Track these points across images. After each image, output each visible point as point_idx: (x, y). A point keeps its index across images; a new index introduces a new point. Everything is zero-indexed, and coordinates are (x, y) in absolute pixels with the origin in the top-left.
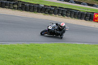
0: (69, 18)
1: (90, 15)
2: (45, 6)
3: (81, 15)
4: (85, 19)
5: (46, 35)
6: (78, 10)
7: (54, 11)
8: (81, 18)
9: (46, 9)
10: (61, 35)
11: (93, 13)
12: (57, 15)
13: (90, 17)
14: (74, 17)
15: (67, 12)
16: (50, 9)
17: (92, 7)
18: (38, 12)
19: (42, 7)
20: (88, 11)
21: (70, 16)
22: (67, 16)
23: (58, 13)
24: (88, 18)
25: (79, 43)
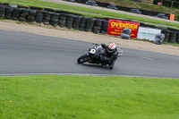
0: (64, 28)
1: (103, 22)
2: (19, 7)
3: (86, 23)
4: (94, 31)
5: (87, 63)
6: (80, 15)
7: (36, 15)
8: (85, 29)
9: (22, 12)
10: (111, 63)
11: (108, 19)
12: (42, 24)
13: (102, 26)
14: (73, 27)
15: (59, 19)
16: (29, 12)
17: (105, 9)
18: (6, 18)
19: (15, 10)
20: (98, 16)
21: (67, 25)
22: (59, 24)
23: (44, 20)
24: (99, 28)
25: (83, 75)
